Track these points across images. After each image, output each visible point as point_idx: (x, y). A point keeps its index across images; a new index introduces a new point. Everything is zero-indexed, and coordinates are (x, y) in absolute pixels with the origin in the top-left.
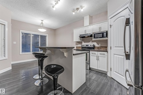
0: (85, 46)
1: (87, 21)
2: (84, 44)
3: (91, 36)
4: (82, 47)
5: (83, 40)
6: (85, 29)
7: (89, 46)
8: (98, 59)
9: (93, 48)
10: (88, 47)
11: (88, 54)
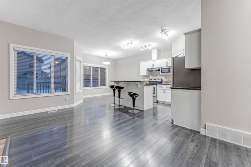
0: (153, 80)
1: (154, 55)
2: (152, 78)
3: (159, 70)
4: (150, 82)
5: (150, 74)
6: (152, 62)
7: (157, 80)
8: (164, 92)
9: (161, 82)
10: (156, 82)
11: (155, 87)
